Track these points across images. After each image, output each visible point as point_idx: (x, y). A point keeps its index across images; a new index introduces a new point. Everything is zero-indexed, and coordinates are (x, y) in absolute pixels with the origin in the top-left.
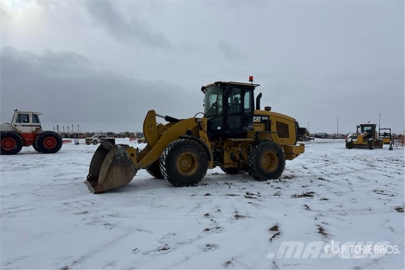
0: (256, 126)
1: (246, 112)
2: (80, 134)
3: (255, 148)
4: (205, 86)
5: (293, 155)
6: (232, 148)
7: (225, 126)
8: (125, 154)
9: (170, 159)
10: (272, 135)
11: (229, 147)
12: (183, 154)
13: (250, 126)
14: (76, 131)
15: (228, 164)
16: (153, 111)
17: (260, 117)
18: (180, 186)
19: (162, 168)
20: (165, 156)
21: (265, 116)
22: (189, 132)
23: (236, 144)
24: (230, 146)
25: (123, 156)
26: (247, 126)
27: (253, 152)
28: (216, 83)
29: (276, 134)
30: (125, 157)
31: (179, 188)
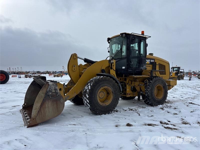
0: (148, 66)
1: (142, 56)
2: (22, 72)
3: (150, 82)
4: (110, 37)
5: (170, 87)
6: (133, 82)
7: (129, 66)
8: (56, 89)
9: (92, 93)
10: (156, 73)
11: (130, 82)
12: (102, 88)
13: (144, 66)
14: (20, 70)
15: (130, 94)
16: (75, 54)
17: (149, 60)
18: (100, 114)
19: (85, 100)
20: (88, 90)
21: (152, 59)
22: (103, 71)
23: (135, 80)
24: (132, 81)
25: (54, 91)
26: (143, 66)
27: (149, 85)
28: (122, 34)
29: (158, 72)
30: (56, 92)
31: (99, 116)
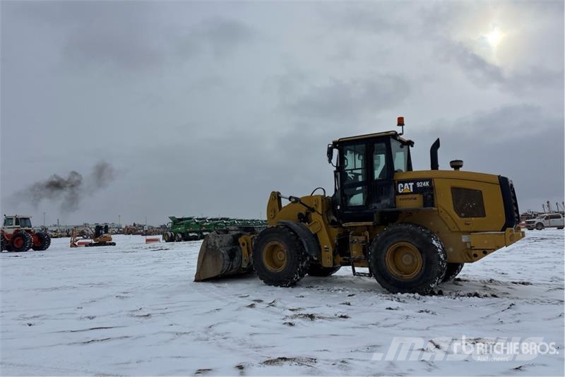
0: (407, 199)
10: (443, 213)
17: (411, 184)
21: (423, 180)
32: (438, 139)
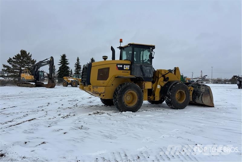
32: (112, 46)
